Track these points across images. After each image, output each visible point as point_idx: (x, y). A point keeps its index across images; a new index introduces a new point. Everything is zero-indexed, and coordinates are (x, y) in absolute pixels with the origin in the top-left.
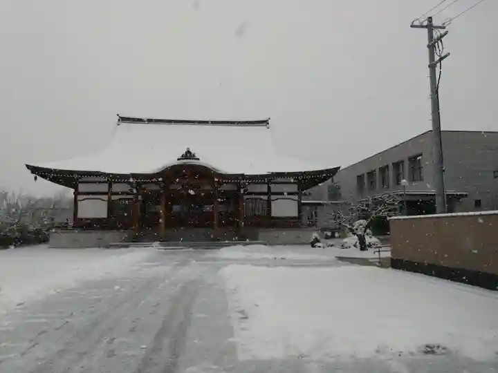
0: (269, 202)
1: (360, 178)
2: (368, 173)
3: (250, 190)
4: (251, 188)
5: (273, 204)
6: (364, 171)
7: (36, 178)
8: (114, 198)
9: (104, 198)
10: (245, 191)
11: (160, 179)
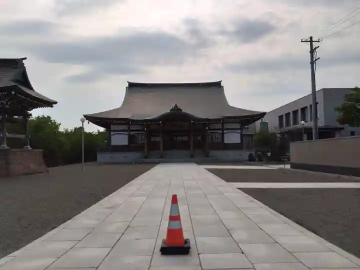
0: (223, 134)
1: (281, 117)
2: (286, 114)
3: (212, 128)
4: (213, 127)
5: (225, 135)
6: (283, 113)
7: (89, 123)
8: (132, 133)
9: (126, 133)
10: (208, 128)
11: (161, 122)
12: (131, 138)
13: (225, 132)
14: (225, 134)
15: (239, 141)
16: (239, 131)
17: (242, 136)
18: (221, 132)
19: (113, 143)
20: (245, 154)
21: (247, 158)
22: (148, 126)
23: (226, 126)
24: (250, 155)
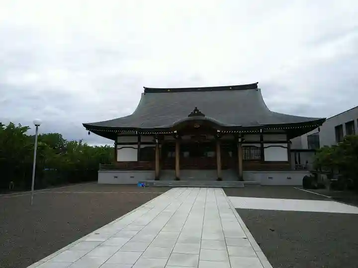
0: (262, 149)
1: (338, 129)
3: (246, 140)
7: (89, 133)
9: (136, 146)
10: (242, 140)
11: (175, 132)
12: (141, 153)
13: (265, 145)
14: (265, 149)
15: (285, 159)
16: (286, 145)
17: (290, 151)
18: (259, 145)
19: (119, 159)
20: (298, 178)
21: (301, 183)
22: (161, 137)
23: (266, 138)
24: (305, 179)
